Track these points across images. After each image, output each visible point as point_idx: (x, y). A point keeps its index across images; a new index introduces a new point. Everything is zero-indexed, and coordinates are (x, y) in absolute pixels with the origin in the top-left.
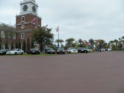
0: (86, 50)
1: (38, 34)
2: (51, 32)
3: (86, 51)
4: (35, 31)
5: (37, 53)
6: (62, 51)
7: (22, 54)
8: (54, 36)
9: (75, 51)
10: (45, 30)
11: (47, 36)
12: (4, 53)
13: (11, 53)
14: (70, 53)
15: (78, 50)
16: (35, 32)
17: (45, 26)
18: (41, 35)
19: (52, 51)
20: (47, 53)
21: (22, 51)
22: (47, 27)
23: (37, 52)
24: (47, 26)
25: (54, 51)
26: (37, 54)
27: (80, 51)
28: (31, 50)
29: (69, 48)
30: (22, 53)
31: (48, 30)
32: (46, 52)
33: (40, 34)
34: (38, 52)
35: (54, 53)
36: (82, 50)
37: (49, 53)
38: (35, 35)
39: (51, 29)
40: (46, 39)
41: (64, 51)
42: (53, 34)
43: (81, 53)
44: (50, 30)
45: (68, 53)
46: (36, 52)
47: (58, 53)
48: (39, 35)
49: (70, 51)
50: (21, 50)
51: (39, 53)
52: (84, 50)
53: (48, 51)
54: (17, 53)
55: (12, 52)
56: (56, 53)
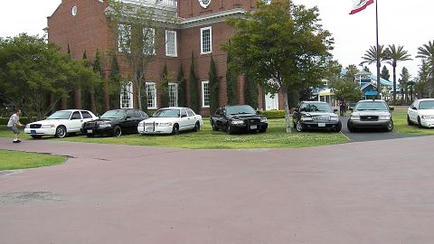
1: (253, 37)
2: (314, 24)
5: (252, 127)
6: (376, 118)
8: (330, 43)
10: (287, 18)
12: (114, 126)
14: (417, 125)
20: (299, 127)
21: (199, 117)
23: (253, 124)
25: (335, 117)
26: (253, 132)
28: (230, 111)
30: (198, 123)
31: (303, 14)
32: (295, 121)
33: (261, 37)
35: (332, 128)
37: (311, 128)
39: (316, 9)
41: (384, 115)
42: (327, 33)
44: (309, 16)
45: (411, 123)
46: (248, 122)
47: (355, 129)
48: (258, 42)
49: (419, 118)
51: (263, 129)
53: (303, 119)
56: (344, 126)
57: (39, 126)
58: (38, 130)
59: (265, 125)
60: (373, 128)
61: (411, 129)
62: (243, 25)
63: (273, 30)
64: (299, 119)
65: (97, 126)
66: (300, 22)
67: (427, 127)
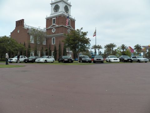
0: (131, 59)
1: (71, 38)
2: (86, 36)
4: (68, 35)
6: (100, 59)
8: (90, 41)
9: (117, 60)
10: (79, 35)
11: (82, 40)
12: (33, 60)
13: (40, 61)
14: (110, 62)
15: (120, 59)
16: (67, 37)
17: (79, 29)
18: (74, 40)
19: (88, 60)
20: (81, 61)
21: (53, 59)
22: (82, 31)
24: (82, 29)
25: (90, 59)
27: (122, 60)
28: (63, 57)
29: (109, 56)
31: (84, 33)
33: (73, 39)
34: (71, 60)
35: (90, 62)
36: (126, 59)
37: (84, 62)
38: (68, 40)
39: (87, 32)
40: (81, 45)
41: (102, 59)
42: (89, 39)
43: (124, 62)
44: (85, 34)
45: (107, 61)
46: (69, 60)
47: (95, 62)
48: (72, 40)
49: (110, 60)
50: (51, 58)
51: (72, 62)
52: (129, 59)
54: (47, 61)
55: (42, 60)
57: (12, 60)
58: (11, 61)
63: (77, 37)
64: (81, 59)
65: (28, 60)
67: (112, 62)
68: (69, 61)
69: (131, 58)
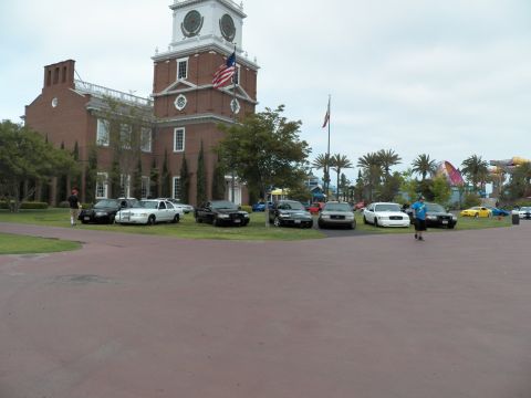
0: (448, 218)
1: (243, 142)
3: (445, 222)
5: (238, 221)
6: (343, 217)
7: (176, 219)
8: (308, 152)
9: (400, 218)
10: (272, 128)
11: (279, 150)
13: (133, 218)
14: (375, 223)
15: (410, 214)
16: (230, 135)
17: (274, 109)
18: (253, 149)
19: (300, 217)
20: (277, 223)
21: (178, 210)
22: (281, 115)
23: (237, 218)
24: (281, 109)
25: (308, 216)
26: (237, 225)
28: (215, 205)
29: (374, 205)
31: (287, 125)
32: (272, 217)
33: (249, 142)
34: (242, 215)
35: (306, 224)
36: (431, 216)
37: (288, 224)
38: (233, 147)
39: (300, 122)
41: (350, 216)
42: (305, 143)
44: (292, 127)
45: (367, 223)
46: (233, 216)
47: (324, 225)
48: (247, 146)
49: (376, 219)
50: (171, 207)
51: (245, 222)
52: (441, 218)
53: (281, 215)
54: (157, 219)
55: (139, 214)
56: (316, 223)
59: (247, 220)
60: (339, 226)
61: (368, 227)
62: (233, 131)
63: (262, 137)
65: (94, 214)
66: (284, 132)
67: (383, 227)
68: (236, 221)
69: (450, 214)
